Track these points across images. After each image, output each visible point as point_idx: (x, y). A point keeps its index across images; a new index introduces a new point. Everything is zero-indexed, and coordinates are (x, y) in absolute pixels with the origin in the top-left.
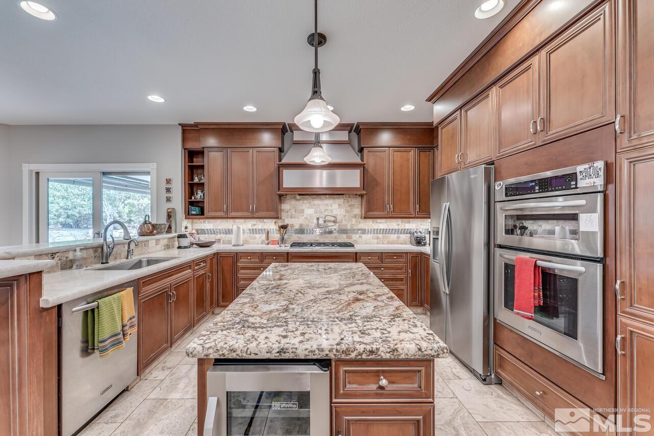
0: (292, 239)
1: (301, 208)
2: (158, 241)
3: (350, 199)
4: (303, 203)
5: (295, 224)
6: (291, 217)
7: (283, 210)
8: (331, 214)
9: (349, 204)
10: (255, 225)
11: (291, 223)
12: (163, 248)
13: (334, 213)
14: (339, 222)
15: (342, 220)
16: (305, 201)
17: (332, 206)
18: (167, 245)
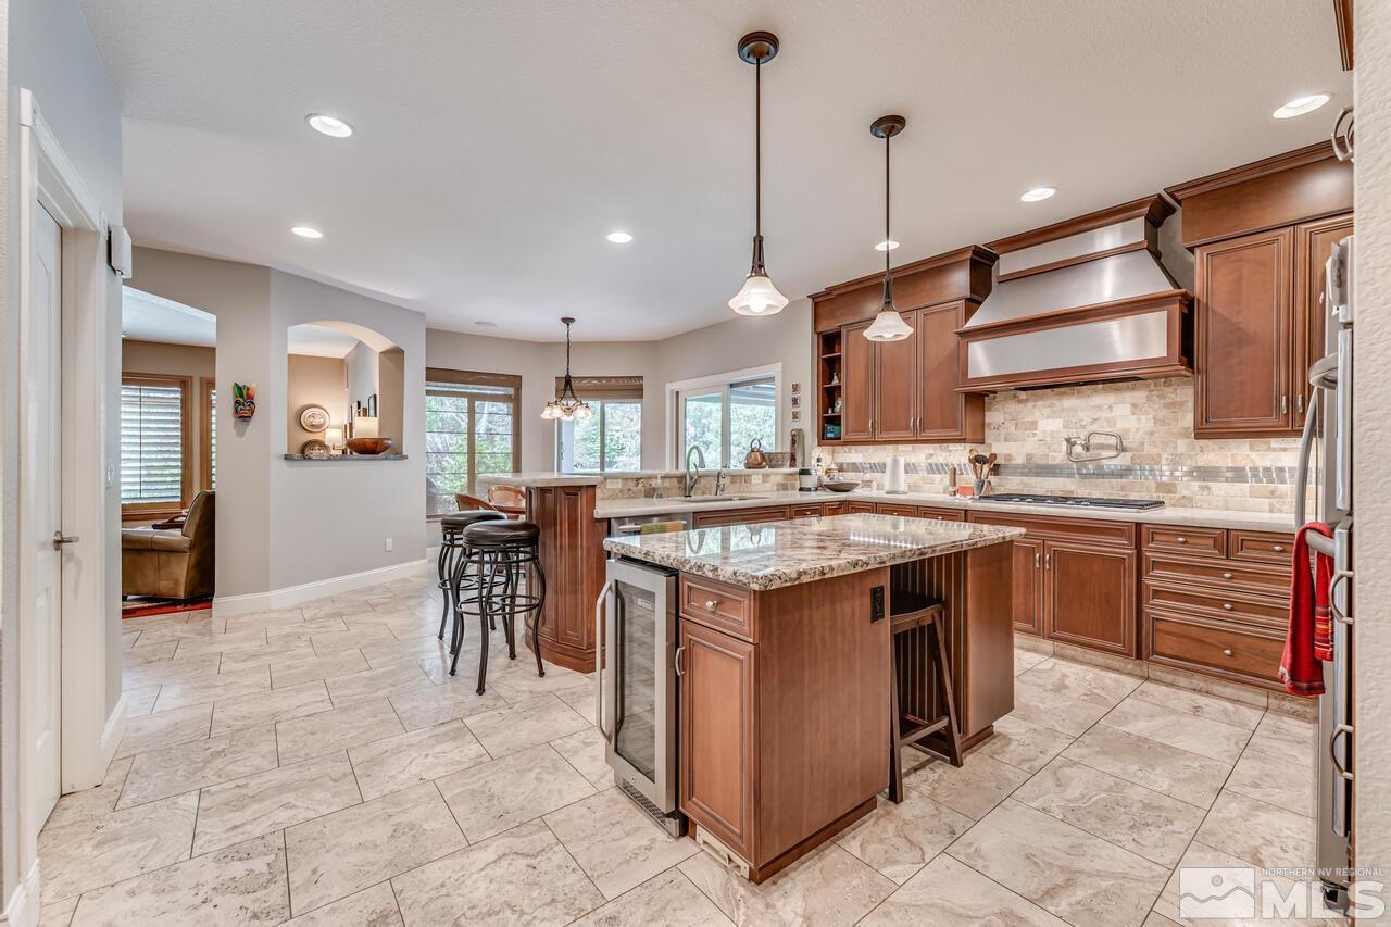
0: (1008, 487)
1: (1029, 418)
2: (766, 477)
3: (1171, 389)
4: (1034, 407)
5: (1014, 455)
6: (1006, 440)
7: (990, 424)
8: (1108, 430)
9: (1167, 401)
10: (932, 455)
11: (1005, 452)
12: (775, 488)
13: (1120, 426)
14: (1132, 450)
15: (1143, 444)
16: (1040, 403)
17: (1111, 411)
18: (783, 484)
